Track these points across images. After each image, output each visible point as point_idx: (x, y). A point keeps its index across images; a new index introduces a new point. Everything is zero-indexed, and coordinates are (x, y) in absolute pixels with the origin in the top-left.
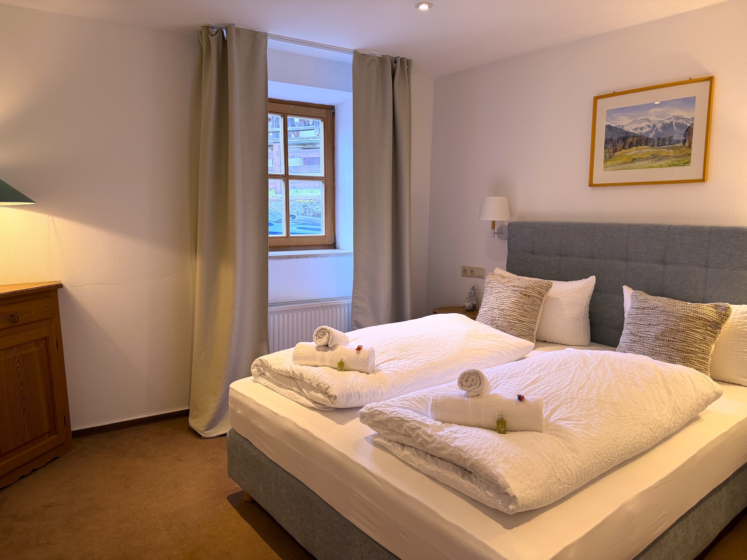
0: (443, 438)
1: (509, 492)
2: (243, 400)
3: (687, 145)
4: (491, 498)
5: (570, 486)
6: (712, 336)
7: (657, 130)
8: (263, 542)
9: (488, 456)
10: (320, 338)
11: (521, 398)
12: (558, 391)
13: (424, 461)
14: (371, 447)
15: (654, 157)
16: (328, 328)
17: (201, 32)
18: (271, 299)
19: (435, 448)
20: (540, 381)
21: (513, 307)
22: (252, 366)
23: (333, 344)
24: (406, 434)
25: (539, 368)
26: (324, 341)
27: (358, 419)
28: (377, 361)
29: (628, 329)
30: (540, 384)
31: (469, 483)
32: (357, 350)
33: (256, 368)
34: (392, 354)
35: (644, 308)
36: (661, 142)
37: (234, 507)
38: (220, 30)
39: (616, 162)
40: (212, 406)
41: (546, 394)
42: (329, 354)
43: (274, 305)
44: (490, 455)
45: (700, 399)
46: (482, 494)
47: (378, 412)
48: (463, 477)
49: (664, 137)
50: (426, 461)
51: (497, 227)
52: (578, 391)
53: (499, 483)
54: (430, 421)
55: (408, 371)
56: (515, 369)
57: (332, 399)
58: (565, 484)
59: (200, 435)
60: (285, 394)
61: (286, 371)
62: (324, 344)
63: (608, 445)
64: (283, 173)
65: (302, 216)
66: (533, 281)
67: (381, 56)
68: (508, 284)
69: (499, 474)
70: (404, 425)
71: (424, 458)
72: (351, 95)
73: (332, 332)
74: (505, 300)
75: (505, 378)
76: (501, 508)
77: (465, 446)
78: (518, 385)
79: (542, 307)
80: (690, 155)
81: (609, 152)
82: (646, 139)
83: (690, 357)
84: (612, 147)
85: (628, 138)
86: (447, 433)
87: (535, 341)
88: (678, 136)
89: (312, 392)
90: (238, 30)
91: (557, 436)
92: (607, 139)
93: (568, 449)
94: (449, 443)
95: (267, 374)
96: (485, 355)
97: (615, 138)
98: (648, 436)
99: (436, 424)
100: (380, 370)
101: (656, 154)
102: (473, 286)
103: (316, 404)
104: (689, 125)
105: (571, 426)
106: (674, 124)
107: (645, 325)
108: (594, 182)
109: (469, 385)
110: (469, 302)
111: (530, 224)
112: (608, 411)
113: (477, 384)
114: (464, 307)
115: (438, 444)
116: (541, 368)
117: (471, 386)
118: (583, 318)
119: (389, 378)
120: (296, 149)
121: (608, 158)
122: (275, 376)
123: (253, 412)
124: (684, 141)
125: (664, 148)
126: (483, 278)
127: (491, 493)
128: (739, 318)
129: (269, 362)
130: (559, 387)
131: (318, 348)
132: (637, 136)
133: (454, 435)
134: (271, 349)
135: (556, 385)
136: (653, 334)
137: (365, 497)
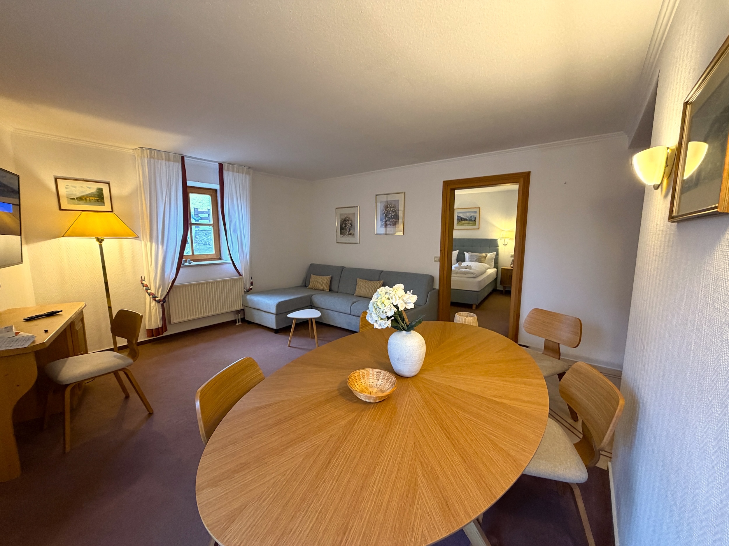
6: (485, 259)
7: (469, 217)
15: (468, 223)
35: (469, 255)
36: (470, 220)
80: (476, 223)
82: (466, 219)
85: (462, 219)
88: (473, 219)
97: (459, 219)
104: (475, 217)
106: (472, 217)
121: (457, 223)
128: (489, 256)
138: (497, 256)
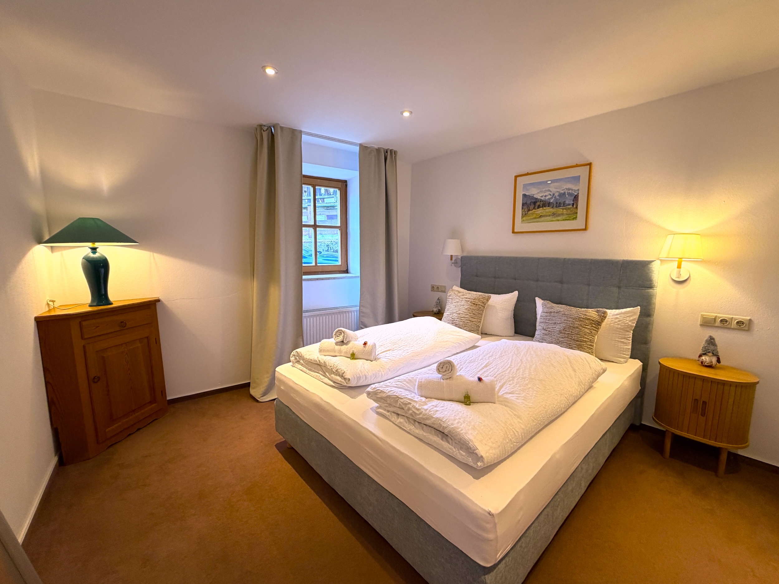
0: (428, 411)
1: (477, 453)
2: (284, 379)
3: (575, 206)
4: (464, 456)
5: (518, 444)
6: (595, 331)
7: (555, 197)
8: (300, 478)
9: (461, 425)
10: (338, 337)
11: (480, 379)
12: (503, 372)
13: (414, 427)
14: (376, 416)
15: (554, 214)
16: (343, 329)
17: (257, 129)
18: (304, 308)
19: (422, 418)
20: (490, 365)
21: (466, 312)
22: (291, 356)
23: (347, 341)
24: (401, 407)
25: (488, 355)
26: (340, 338)
27: (365, 395)
28: (378, 352)
29: (541, 326)
30: (490, 367)
31: (447, 444)
32: (363, 344)
33: (293, 357)
34: (388, 347)
35: (551, 312)
36: (558, 205)
37: (280, 452)
38: (269, 128)
39: (529, 218)
40: (266, 381)
41: (495, 374)
42: (344, 347)
43: (307, 311)
44: (462, 424)
45: (594, 375)
46: (457, 453)
47: (380, 391)
48: (442, 439)
49: (560, 201)
50: (415, 427)
51: (454, 259)
52: (517, 372)
53: (470, 446)
54: (417, 398)
55: (399, 359)
56: (472, 356)
57: (347, 381)
58: (515, 442)
59: (258, 401)
60: (314, 376)
61: (314, 360)
62: (342, 340)
63: (541, 411)
64: (313, 223)
65: (326, 252)
66: (478, 294)
67: (377, 148)
68: (463, 297)
69: (469, 439)
70: (399, 401)
71: (413, 424)
72: (357, 173)
73: (346, 332)
74: (461, 307)
75: (466, 363)
76: (471, 464)
77: (443, 417)
78: (475, 368)
79: (484, 311)
80: (577, 213)
81: (524, 211)
82: (548, 203)
83: (582, 344)
84: (527, 208)
85: (536, 202)
86: (430, 407)
87: (480, 334)
88: (569, 201)
89: (333, 375)
90: (282, 128)
91: (506, 406)
92: (523, 203)
93: (515, 416)
94: (432, 415)
95: (301, 361)
96: (450, 345)
97: (529, 202)
98: (564, 402)
99: (422, 400)
100: (380, 358)
101: (555, 212)
102: (438, 298)
103: (336, 384)
104: (576, 194)
105: (515, 398)
106: (566, 193)
107: (552, 323)
108: (515, 231)
109: (444, 371)
110: (436, 308)
111: (475, 257)
112: (538, 386)
113: (449, 370)
114: (433, 311)
115: (424, 415)
116: (490, 356)
117: (446, 372)
118: (510, 318)
119: (386, 364)
120: (323, 210)
121: (524, 215)
122: (306, 363)
123: (292, 388)
124: (573, 204)
125: (559, 209)
126: (445, 292)
127: (464, 452)
128: (612, 319)
129: (302, 353)
130: (504, 369)
131: (337, 344)
132: (543, 201)
133: (435, 409)
134: (305, 343)
135: (501, 368)
136: (558, 329)
137: (371, 452)
138: (648, 319)
